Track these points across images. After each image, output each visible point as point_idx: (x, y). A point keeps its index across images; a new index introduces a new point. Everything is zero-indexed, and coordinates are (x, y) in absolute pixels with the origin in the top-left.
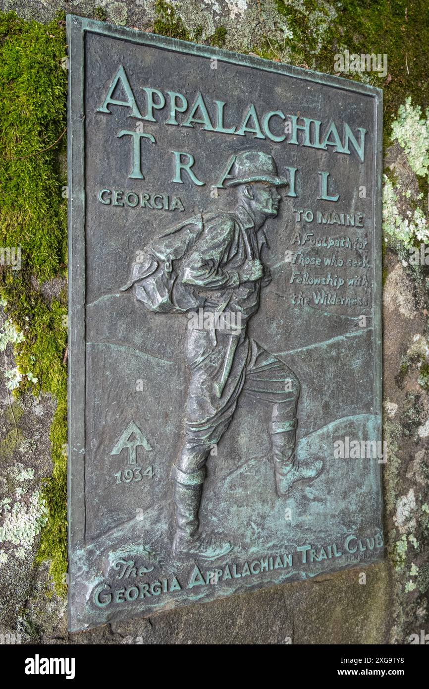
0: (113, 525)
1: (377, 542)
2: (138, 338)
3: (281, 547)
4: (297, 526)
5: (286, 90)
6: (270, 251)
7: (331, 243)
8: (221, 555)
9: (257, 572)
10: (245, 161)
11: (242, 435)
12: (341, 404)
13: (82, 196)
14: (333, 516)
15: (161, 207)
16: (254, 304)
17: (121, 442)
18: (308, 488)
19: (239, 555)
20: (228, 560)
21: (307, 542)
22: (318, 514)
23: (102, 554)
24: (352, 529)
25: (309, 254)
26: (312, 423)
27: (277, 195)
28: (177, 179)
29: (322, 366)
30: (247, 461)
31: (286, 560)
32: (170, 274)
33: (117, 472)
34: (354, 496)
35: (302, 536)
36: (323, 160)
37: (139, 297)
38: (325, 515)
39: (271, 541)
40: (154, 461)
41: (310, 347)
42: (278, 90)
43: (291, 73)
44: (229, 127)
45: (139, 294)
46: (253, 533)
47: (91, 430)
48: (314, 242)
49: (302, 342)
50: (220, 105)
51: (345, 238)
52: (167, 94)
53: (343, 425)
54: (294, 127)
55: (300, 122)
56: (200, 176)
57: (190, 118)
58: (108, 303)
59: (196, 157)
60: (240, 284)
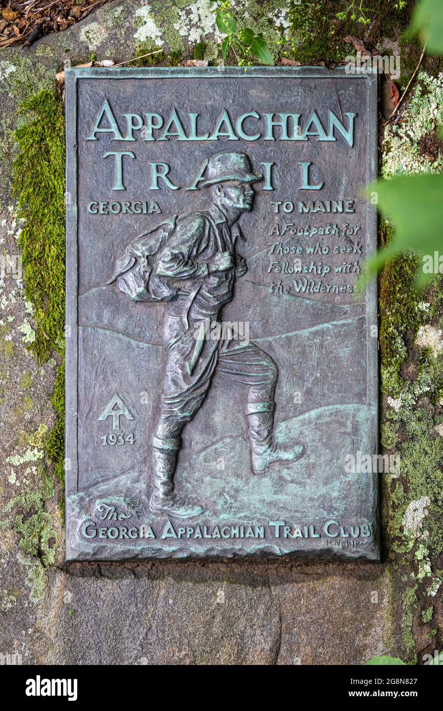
0: (100, 479)
1: (363, 531)
2: (121, 323)
3: (253, 519)
4: (271, 503)
5: (261, 92)
6: (247, 244)
7: (314, 231)
8: (193, 515)
9: (227, 537)
10: (217, 163)
11: (218, 414)
12: (327, 392)
13: (75, 209)
14: (312, 499)
15: (140, 211)
16: (226, 292)
17: (106, 410)
18: (286, 470)
19: (210, 519)
20: (199, 521)
21: (281, 518)
22: (295, 495)
23: (90, 500)
24: (333, 514)
25: (288, 244)
26: (292, 408)
27: (249, 191)
28: (154, 187)
29: (303, 353)
30: (222, 438)
31: (257, 531)
33: (104, 435)
34: (337, 483)
35: (276, 512)
36: (304, 151)
37: (122, 289)
38: (303, 498)
39: (243, 512)
40: (135, 429)
41: (289, 334)
42: (253, 92)
43: (265, 74)
44: (203, 134)
45: (121, 287)
46: (226, 502)
47: (82, 398)
48: (295, 231)
49: (281, 329)
50: (193, 116)
51: (331, 225)
52: (145, 116)
53: (328, 413)
54: (270, 124)
55: (275, 120)
56: (175, 182)
57: (166, 133)
58: (96, 294)
59: (171, 165)
60: (209, 274)
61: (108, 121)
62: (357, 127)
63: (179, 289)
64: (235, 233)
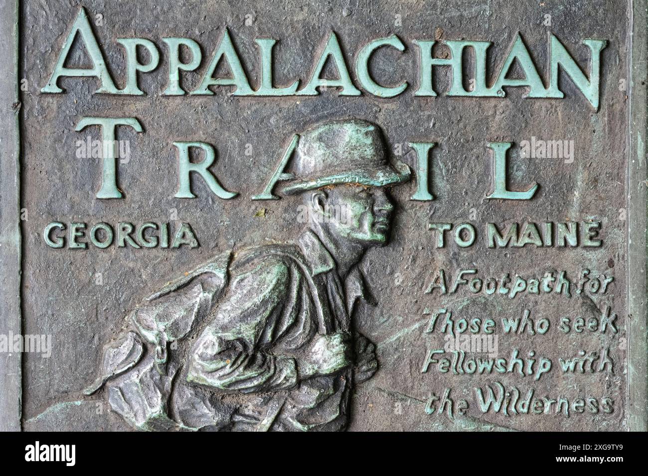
6: (377, 311)
7: (517, 286)
10: (316, 145)
13: (16, 238)
15: (154, 244)
16: (334, 417)
25: (464, 312)
27: (382, 204)
28: (183, 192)
32: (166, 367)
36: (498, 117)
44: (286, 83)
48: (478, 286)
50: (265, 46)
51: (554, 273)
52: (165, 44)
54: (426, 62)
55: (439, 52)
56: (227, 182)
57: (207, 80)
58: (61, 417)
59: (219, 148)
60: (300, 382)
61: (86, 54)
62: (606, 68)
63: (237, 411)
64: (355, 290)
